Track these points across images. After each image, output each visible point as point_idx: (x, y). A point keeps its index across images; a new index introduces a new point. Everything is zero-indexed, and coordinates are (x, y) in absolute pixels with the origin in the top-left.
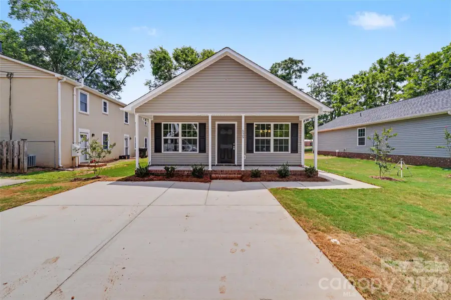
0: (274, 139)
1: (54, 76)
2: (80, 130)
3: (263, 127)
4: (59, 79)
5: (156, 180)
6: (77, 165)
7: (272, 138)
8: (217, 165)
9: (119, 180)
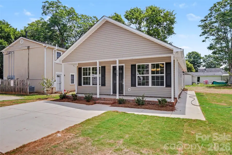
0: (152, 76)
1: (43, 45)
2: (57, 73)
3: (143, 67)
4: (45, 47)
5: (66, 102)
6: (54, 92)
7: (150, 75)
8: (112, 95)
9: (54, 101)
